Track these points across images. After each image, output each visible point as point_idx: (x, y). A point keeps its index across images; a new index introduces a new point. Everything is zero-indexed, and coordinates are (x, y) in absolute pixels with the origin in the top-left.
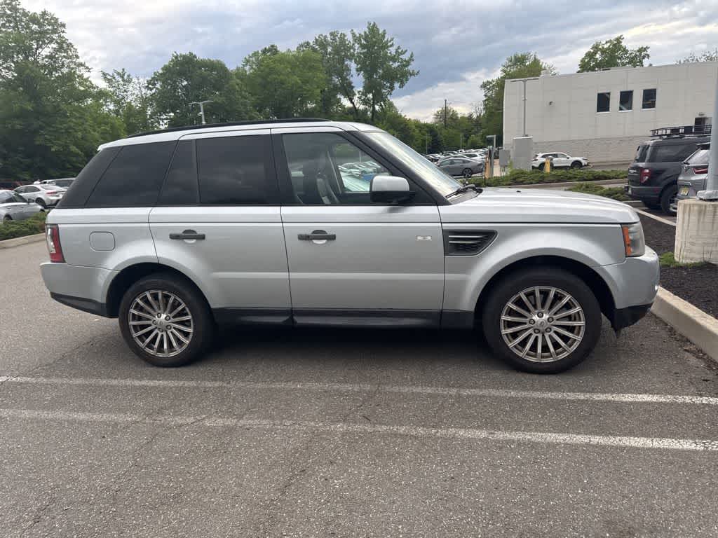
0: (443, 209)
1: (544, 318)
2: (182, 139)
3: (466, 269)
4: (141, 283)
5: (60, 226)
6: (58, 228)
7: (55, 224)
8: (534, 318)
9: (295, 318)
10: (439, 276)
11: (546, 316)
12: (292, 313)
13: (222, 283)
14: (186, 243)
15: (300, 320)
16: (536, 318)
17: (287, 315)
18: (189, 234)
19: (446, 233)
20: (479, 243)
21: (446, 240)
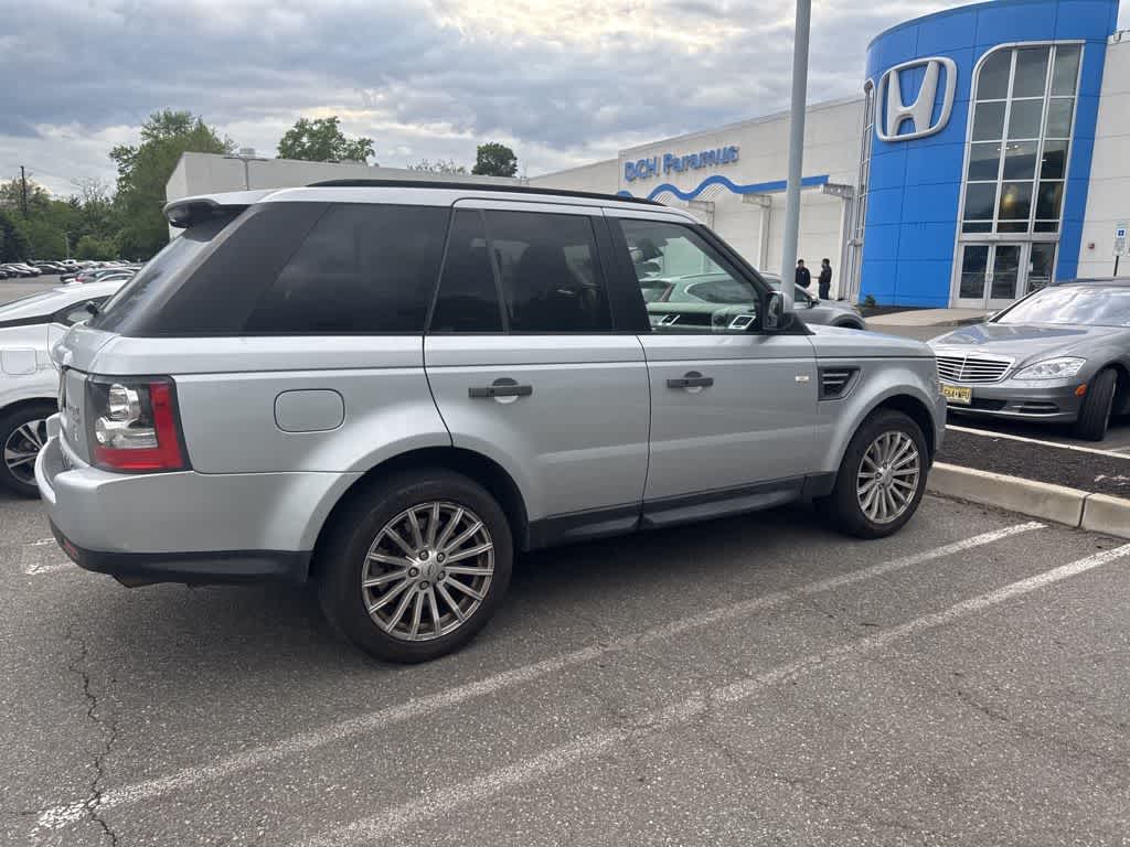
1: (887, 469)
2: (459, 205)
3: (836, 415)
4: (401, 492)
5: (177, 379)
6: (173, 385)
7: (166, 375)
8: (880, 471)
9: (649, 517)
11: (889, 467)
12: (642, 509)
14: (500, 404)
15: (657, 519)
16: (882, 470)
17: (637, 514)
18: (506, 386)
19: (823, 370)
20: (844, 383)
21: (821, 379)
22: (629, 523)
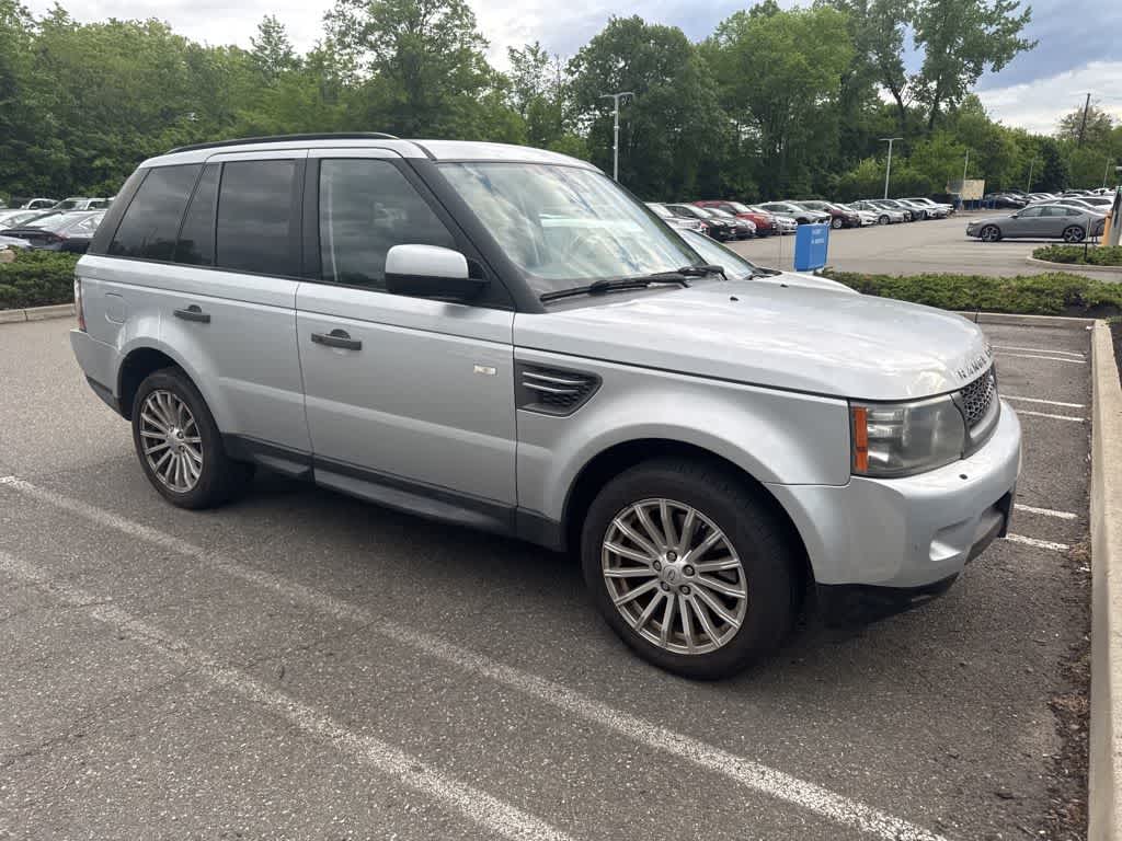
0: (524, 321)
1: (676, 563)
2: (211, 160)
3: (546, 440)
4: (150, 378)
8: (661, 559)
9: (316, 472)
10: (508, 445)
11: (681, 562)
12: (312, 462)
13: (232, 396)
15: (321, 477)
16: (663, 558)
17: (306, 464)
18: (194, 313)
19: (520, 366)
20: (575, 395)
21: (518, 379)
22: (297, 469)
